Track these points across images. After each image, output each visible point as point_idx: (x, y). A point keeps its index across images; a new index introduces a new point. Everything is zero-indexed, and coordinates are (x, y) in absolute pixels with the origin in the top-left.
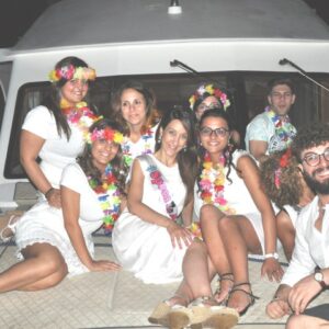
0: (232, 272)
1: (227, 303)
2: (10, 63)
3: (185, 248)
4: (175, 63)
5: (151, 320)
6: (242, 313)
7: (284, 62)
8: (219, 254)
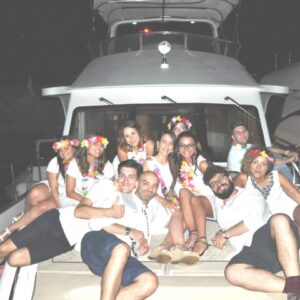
0: (196, 230)
1: (193, 249)
2: (69, 95)
3: (171, 214)
4: (164, 98)
5: (149, 258)
6: (201, 255)
7: (227, 98)
8: (189, 219)
